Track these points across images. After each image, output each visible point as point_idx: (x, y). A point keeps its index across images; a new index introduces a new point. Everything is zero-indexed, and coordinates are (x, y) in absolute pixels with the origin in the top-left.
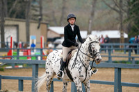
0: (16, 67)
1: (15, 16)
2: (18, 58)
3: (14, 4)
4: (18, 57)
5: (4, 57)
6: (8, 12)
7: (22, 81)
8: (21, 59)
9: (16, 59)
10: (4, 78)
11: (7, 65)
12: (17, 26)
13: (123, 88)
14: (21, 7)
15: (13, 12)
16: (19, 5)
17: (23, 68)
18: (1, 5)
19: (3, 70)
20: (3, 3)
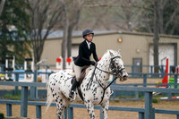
0: (173, 98)
1: (172, 31)
2: (176, 87)
4: (176, 84)
5: (158, 85)
6: (164, 26)
9: (173, 87)
10: (158, 112)
11: (161, 95)
12: (175, 45)
15: (171, 27)
18: (155, 18)
19: (156, 102)
20: (158, 16)
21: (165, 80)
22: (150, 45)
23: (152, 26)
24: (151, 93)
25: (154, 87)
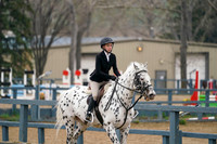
0: (204, 118)
1: (203, 38)
2: (207, 105)
3: (203, 20)
4: (207, 102)
5: (186, 103)
7: (214, 141)
8: (211, 106)
10: (186, 135)
11: (189, 115)
12: (206, 55)
14: (214, 24)
15: (201, 33)
17: (216, 120)
18: (182, 22)
19: (183, 123)
20: (185, 19)
21: (194, 97)
22: (176, 54)
23: (178, 31)
24: (177, 113)
25: (181, 105)
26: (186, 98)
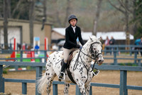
0: (19, 69)
1: (18, 16)
2: (21, 61)
3: (18, 5)
4: (22, 59)
5: (7, 60)
6: (12, 12)
7: (26, 84)
8: (24, 61)
9: (19, 61)
10: (7, 81)
11: (10, 67)
12: (20, 28)
13: (129, 91)
14: (25, 7)
15: (17, 13)
16: (23, 5)
17: (27, 70)
18: (4, 6)
19: (5, 73)
20: (6, 4)
21: (13, 55)
22: (1, 27)
23: (2, 11)
24: (1, 66)
25: (4, 61)
26: (8, 56)
